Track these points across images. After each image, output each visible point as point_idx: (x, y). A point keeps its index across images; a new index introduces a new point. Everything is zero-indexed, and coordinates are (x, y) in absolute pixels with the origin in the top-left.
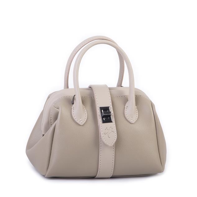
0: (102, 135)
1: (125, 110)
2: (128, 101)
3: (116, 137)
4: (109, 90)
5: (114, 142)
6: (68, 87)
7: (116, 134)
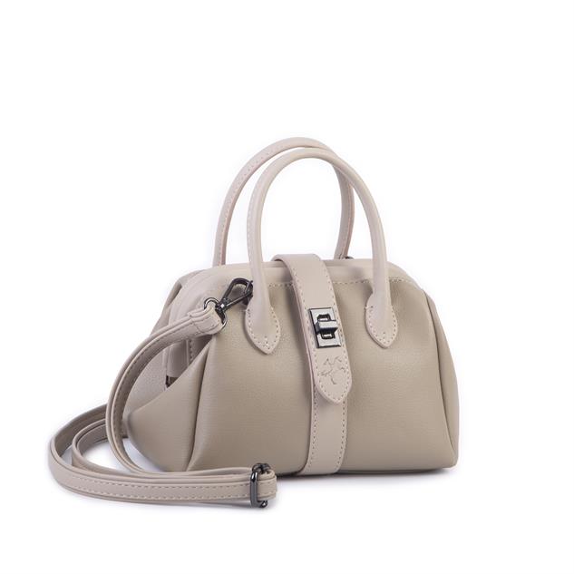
0: (317, 378)
1: (367, 316)
2: (372, 292)
3: (350, 380)
4: (325, 267)
5: (346, 394)
6: (224, 263)
7: (350, 375)
